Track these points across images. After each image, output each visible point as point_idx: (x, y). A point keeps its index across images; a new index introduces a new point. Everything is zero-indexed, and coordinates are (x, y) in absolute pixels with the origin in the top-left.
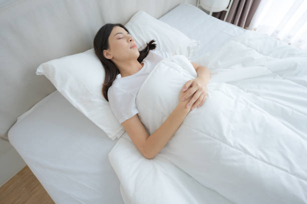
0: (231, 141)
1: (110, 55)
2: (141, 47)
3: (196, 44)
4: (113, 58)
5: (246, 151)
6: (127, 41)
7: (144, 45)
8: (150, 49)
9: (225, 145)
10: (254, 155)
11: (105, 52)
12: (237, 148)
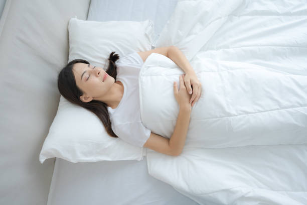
0: (234, 112)
1: (89, 97)
2: (105, 65)
3: (150, 27)
4: (93, 98)
5: (247, 113)
6: (97, 76)
7: (106, 61)
8: (114, 62)
9: (231, 117)
10: (254, 111)
11: (82, 98)
12: (240, 114)
